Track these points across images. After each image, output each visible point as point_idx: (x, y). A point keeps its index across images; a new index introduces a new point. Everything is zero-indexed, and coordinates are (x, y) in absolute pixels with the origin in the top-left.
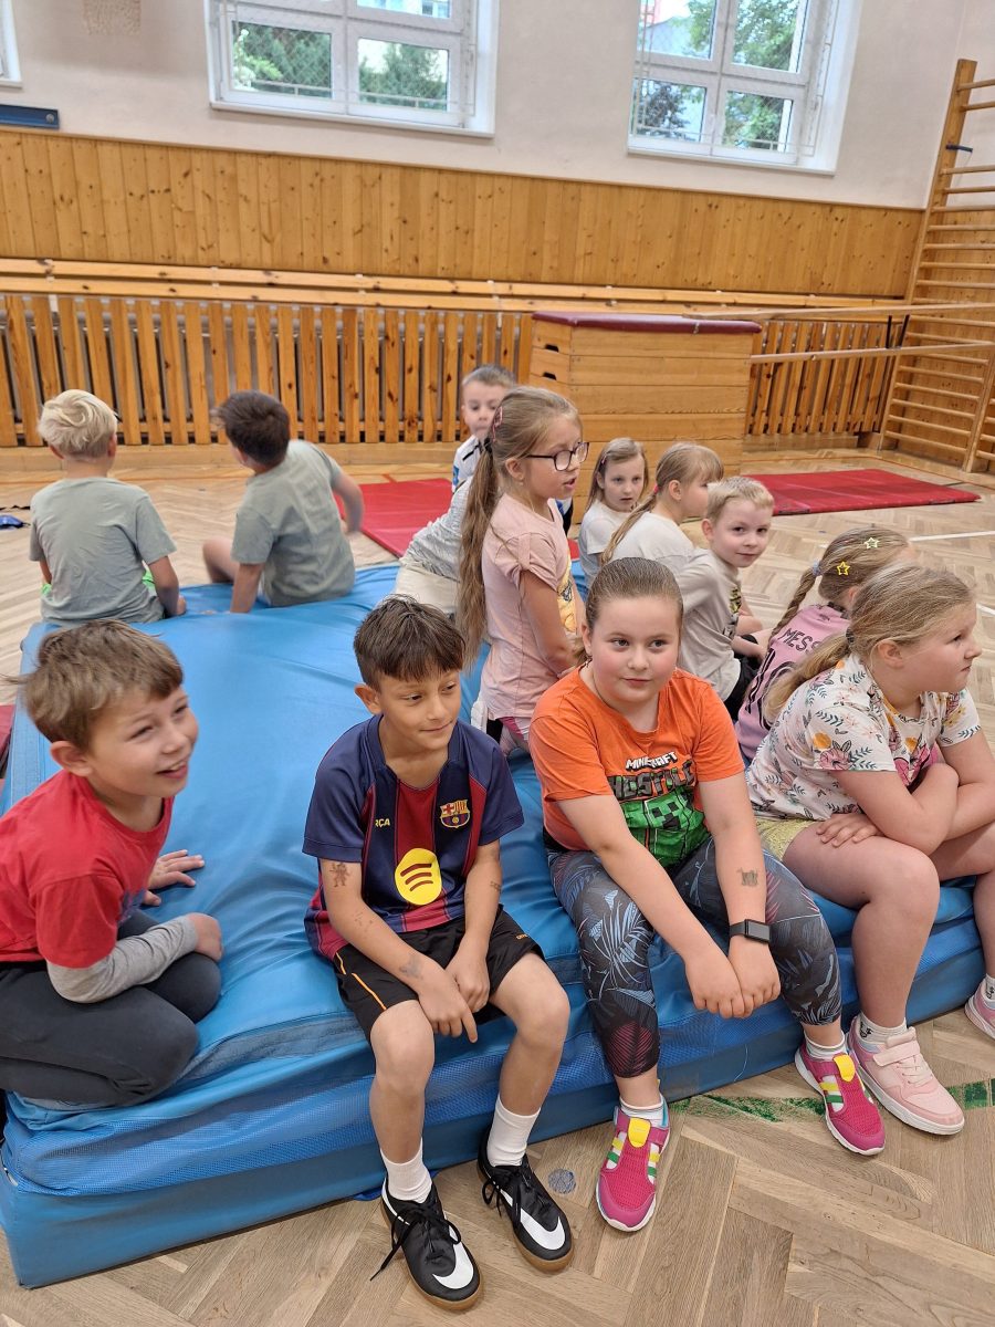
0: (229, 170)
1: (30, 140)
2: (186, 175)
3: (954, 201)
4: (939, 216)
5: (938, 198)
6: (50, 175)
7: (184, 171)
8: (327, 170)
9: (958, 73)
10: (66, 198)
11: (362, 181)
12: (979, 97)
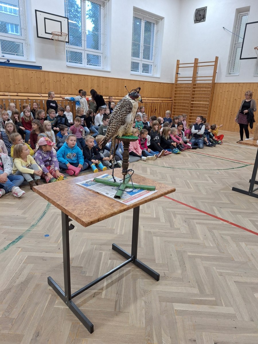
0: (70, 77)
1: (38, 72)
2: (63, 78)
3: (179, 82)
4: (176, 84)
5: (176, 82)
6: (41, 78)
7: (63, 77)
8: (86, 77)
9: (177, 62)
10: (43, 82)
11: (91, 79)
12: (180, 66)
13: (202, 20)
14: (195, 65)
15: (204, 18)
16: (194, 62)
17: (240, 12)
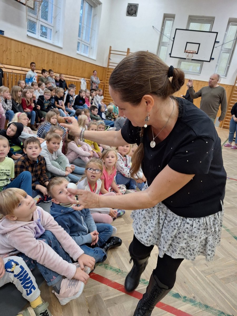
0: (31, 49)
2: (24, 49)
5: (108, 66)
6: (3, 45)
9: (110, 48)
10: (5, 51)
11: (48, 54)
12: (112, 52)
13: (134, 14)
14: (127, 54)
15: (136, 14)
16: (126, 51)
17: (167, 17)
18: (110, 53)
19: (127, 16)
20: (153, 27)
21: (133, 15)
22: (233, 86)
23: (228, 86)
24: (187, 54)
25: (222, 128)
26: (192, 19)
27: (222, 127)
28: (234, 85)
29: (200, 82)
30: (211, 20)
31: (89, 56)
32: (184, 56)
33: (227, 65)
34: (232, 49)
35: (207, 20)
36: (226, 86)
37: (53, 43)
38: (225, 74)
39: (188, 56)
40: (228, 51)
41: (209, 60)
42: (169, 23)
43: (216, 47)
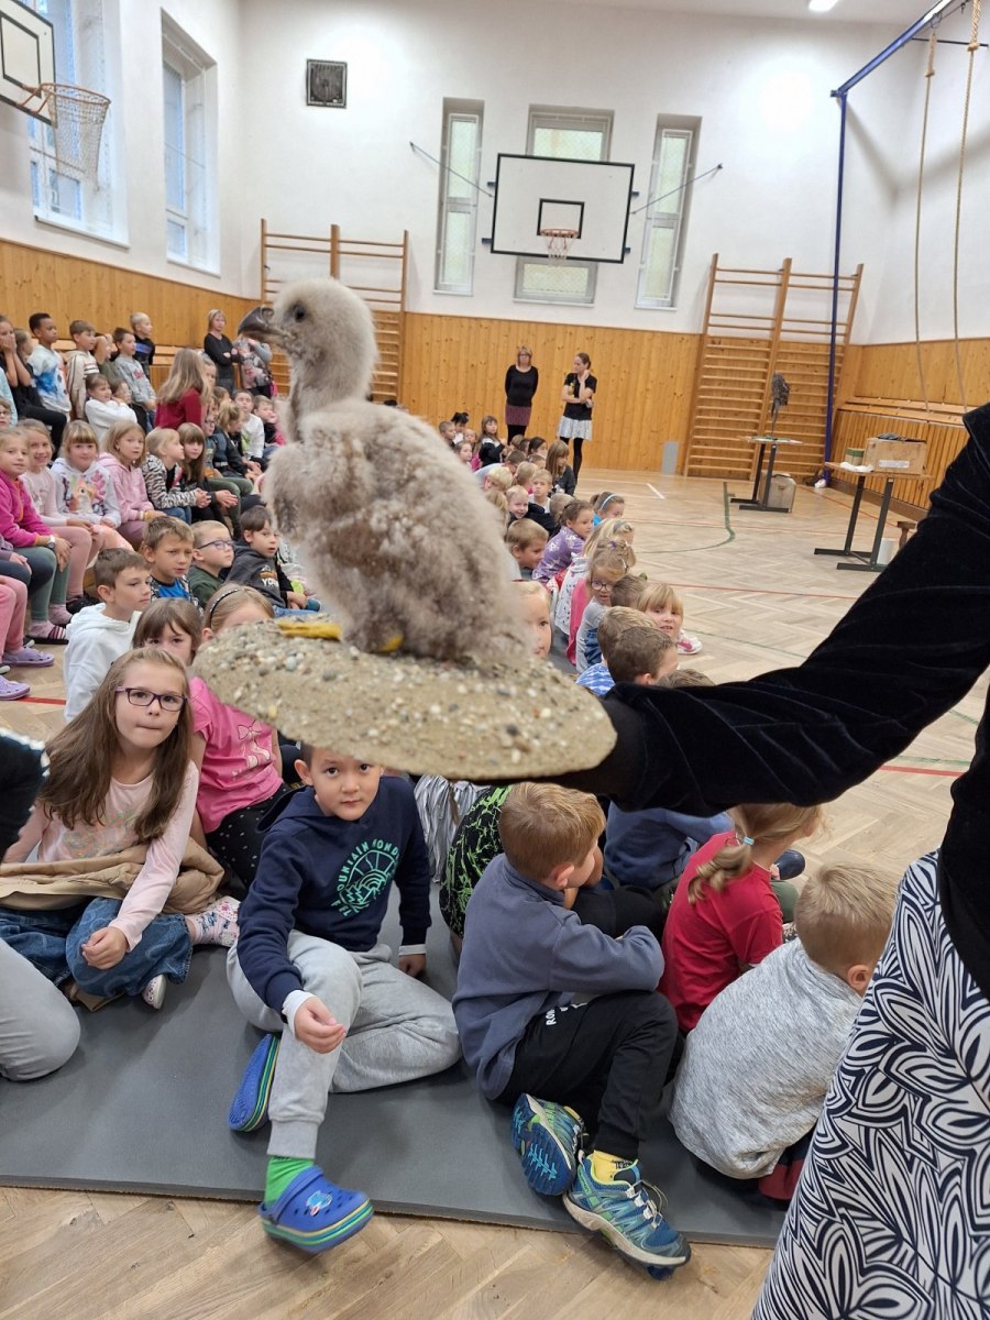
2: (37, 269)
9: (262, 226)
12: (269, 241)
13: (335, 101)
14: (333, 246)
15: (341, 97)
16: (329, 236)
17: (453, 110)
18: (264, 246)
19: (308, 105)
20: (412, 144)
21: (331, 101)
22: (701, 335)
23: (686, 337)
24: (549, 238)
25: (685, 477)
26: (541, 117)
27: (686, 472)
28: (701, 332)
29: (597, 331)
30: (602, 122)
31: (190, 262)
32: (540, 245)
33: (671, 268)
34: (681, 213)
35: (590, 119)
36: (680, 338)
37: (90, 228)
38: (669, 299)
39: (550, 247)
40: (667, 221)
41: (619, 258)
42: (464, 131)
43: (634, 213)
